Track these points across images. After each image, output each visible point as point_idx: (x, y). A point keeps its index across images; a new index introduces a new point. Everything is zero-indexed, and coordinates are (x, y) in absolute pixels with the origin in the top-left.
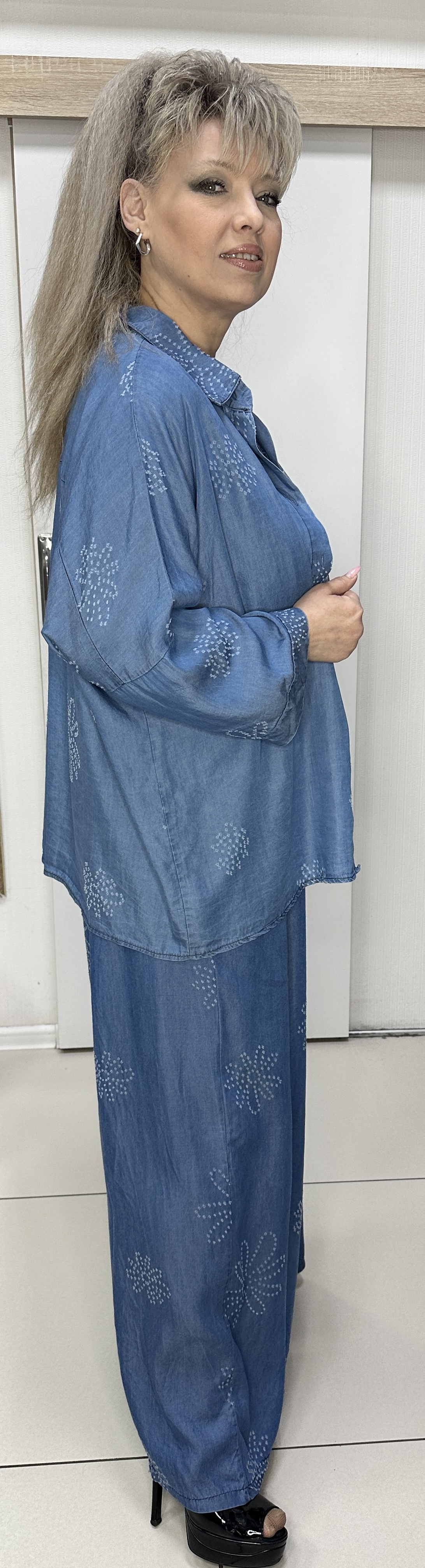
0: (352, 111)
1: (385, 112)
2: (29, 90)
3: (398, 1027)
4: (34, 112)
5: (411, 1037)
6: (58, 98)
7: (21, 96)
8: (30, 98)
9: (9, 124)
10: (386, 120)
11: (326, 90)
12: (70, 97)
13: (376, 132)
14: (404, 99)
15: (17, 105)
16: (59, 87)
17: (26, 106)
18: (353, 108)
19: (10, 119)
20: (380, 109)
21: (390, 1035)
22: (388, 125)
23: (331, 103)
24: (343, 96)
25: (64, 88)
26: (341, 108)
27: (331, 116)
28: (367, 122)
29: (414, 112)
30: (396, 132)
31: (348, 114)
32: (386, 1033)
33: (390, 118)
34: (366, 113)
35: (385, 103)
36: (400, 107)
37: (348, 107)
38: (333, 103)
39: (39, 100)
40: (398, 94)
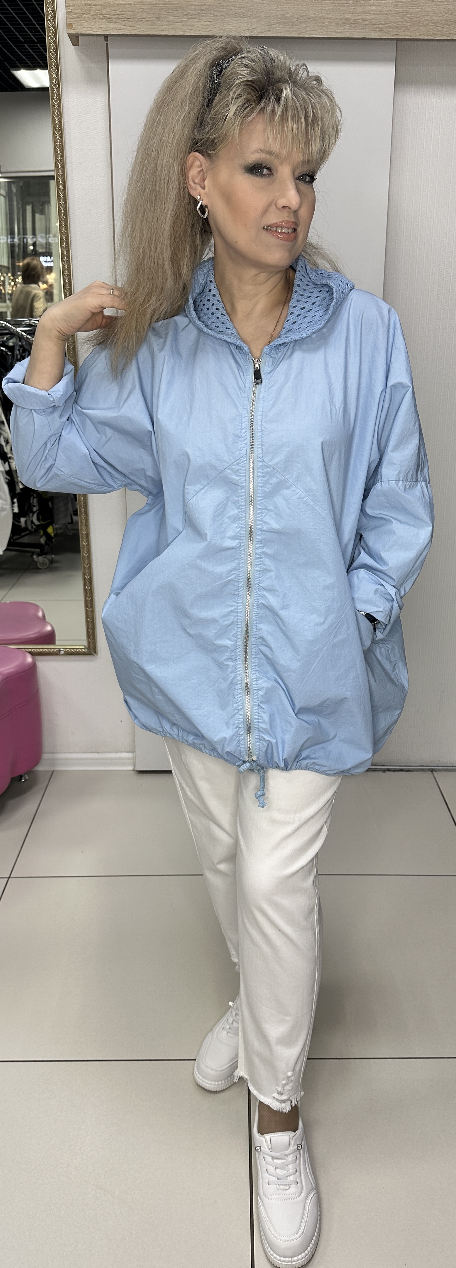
0: (380, 26)
1: (407, 27)
2: (121, 13)
3: (395, 764)
4: (125, 31)
5: (405, 772)
6: (145, 19)
7: (116, 18)
8: (123, 20)
9: (105, 41)
10: (408, 34)
11: (360, 10)
12: (154, 19)
13: (399, 43)
14: (422, 16)
15: (112, 25)
16: (145, 10)
17: (119, 26)
18: (381, 24)
19: (106, 37)
20: (404, 25)
21: (389, 770)
22: (410, 38)
23: (363, 20)
24: (374, 14)
25: (149, 11)
26: (372, 24)
27: (363, 31)
28: (393, 35)
29: (431, 27)
30: (416, 43)
31: (378, 29)
32: (386, 769)
33: (411, 32)
34: (392, 28)
35: (408, 20)
36: (420, 23)
37: (378, 23)
38: (365, 19)
39: (130, 21)
40: (418, 12)
